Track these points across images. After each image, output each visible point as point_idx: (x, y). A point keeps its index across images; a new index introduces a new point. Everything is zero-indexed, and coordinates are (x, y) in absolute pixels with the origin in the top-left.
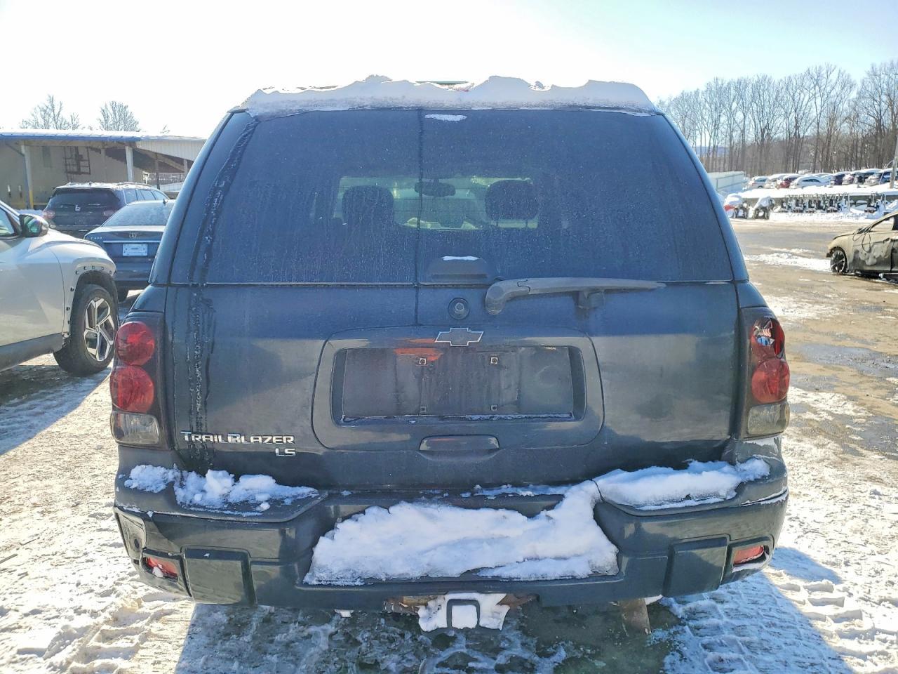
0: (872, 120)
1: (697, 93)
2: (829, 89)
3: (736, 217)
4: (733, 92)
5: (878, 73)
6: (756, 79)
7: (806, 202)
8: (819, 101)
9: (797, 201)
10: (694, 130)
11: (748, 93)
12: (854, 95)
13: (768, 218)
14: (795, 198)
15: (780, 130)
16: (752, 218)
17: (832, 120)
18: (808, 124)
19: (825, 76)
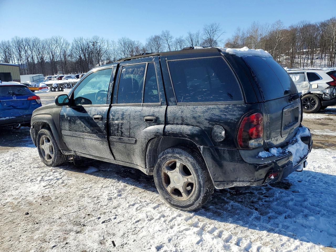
0: (78, 57)
1: (8, 42)
2: (61, 45)
3: (52, 91)
4: (24, 43)
5: (77, 41)
6: (33, 39)
7: (71, 84)
8: (59, 48)
9: (68, 84)
10: (11, 57)
11: (31, 44)
12: (70, 47)
13: (63, 91)
14: (67, 83)
15: (47, 58)
16: (57, 91)
17: (65, 56)
18: (57, 57)
19: (59, 40)
